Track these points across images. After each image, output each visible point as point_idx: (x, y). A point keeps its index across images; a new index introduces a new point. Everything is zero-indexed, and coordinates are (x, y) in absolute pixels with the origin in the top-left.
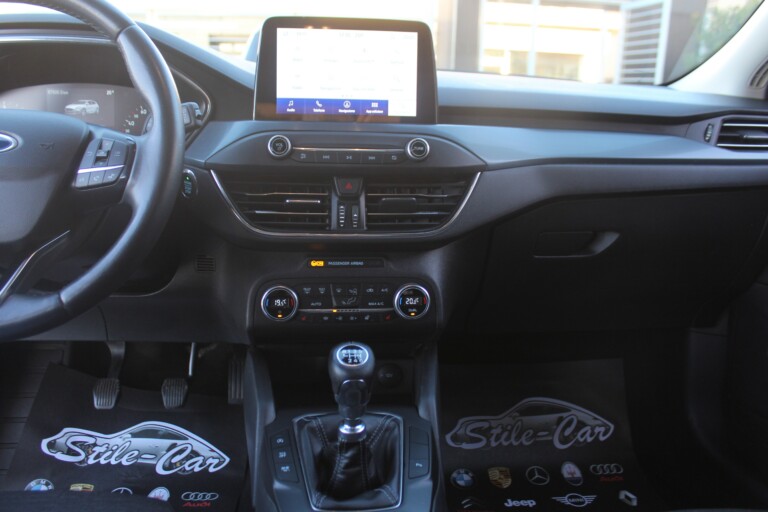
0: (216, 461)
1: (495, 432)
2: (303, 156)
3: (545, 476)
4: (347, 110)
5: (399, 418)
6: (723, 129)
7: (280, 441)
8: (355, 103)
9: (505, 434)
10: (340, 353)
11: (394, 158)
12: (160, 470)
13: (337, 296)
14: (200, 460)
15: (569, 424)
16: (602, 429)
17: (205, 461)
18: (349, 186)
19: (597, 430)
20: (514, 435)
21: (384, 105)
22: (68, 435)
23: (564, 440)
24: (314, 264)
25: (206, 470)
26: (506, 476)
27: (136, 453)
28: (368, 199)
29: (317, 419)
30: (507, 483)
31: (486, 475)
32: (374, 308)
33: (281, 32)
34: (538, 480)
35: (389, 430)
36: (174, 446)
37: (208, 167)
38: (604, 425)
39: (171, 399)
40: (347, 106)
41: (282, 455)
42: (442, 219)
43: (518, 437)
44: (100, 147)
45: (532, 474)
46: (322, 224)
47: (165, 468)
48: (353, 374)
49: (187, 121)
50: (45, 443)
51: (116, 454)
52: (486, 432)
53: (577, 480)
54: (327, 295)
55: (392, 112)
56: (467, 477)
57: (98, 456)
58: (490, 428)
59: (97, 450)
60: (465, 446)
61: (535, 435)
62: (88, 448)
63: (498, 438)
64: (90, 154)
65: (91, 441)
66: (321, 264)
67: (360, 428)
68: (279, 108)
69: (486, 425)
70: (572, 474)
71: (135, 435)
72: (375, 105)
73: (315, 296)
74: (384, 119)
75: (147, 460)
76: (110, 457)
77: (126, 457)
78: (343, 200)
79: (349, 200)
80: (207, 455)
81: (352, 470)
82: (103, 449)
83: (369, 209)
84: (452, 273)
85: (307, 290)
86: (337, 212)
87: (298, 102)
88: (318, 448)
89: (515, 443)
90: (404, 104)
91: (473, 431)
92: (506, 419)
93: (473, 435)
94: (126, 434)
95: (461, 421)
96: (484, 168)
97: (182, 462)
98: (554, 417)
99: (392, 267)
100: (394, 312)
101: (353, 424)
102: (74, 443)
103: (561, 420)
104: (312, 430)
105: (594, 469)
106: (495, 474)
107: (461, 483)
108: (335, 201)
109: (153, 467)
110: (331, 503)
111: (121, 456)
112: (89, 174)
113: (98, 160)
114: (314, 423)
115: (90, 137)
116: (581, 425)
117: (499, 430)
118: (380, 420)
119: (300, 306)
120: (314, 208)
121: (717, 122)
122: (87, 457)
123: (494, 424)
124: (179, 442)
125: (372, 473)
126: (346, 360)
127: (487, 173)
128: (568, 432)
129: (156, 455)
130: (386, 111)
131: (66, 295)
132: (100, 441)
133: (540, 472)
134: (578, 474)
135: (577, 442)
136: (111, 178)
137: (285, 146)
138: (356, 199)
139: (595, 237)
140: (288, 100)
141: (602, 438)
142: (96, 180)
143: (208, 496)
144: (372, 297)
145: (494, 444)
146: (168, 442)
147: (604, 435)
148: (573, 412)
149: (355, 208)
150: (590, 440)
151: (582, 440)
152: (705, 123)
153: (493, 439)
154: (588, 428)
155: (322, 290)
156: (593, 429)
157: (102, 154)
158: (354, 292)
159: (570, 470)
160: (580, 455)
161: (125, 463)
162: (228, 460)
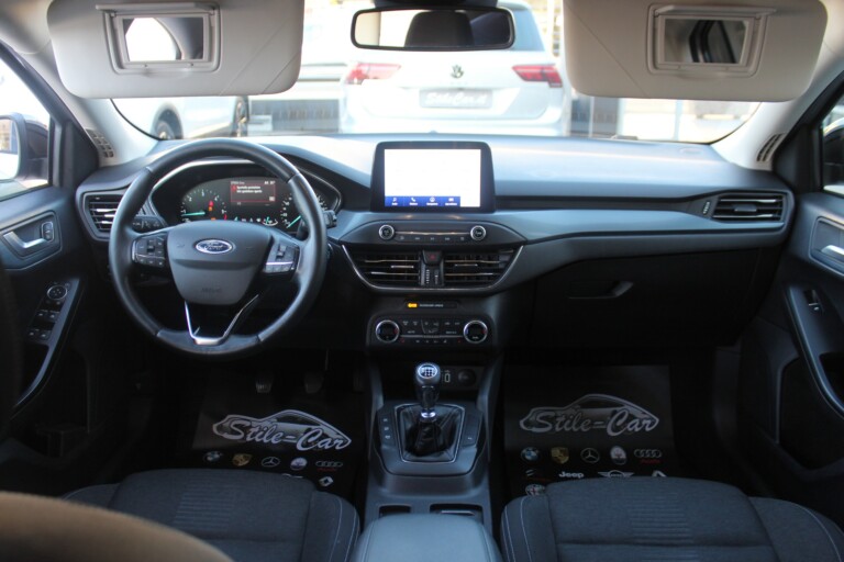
0: (341, 442)
1: (560, 420)
2: (402, 238)
3: (596, 455)
4: (432, 203)
5: (462, 408)
6: (720, 204)
7: (385, 420)
8: (437, 199)
9: (568, 422)
10: (421, 370)
11: (462, 239)
12: (299, 447)
13: (425, 326)
14: (329, 440)
15: (621, 416)
16: (649, 422)
17: (332, 441)
18: (433, 257)
19: (644, 422)
20: (575, 423)
21: (457, 200)
22: (232, 420)
23: (616, 429)
24: (410, 305)
25: (334, 447)
26: (565, 455)
27: (282, 434)
28: (446, 265)
29: (409, 407)
30: (564, 460)
31: (550, 453)
32: (450, 335)
33: (388, 152)
34: (590, 459)
35: (455, 415)
36: (309, 430)
37: (340, 243)
38: (651, 419)
39: (311, 387)
40: (432, 200)
41: (386, 429)
42: (495, 278)
43: (578, 425)
44: (279, 250)
45: (586, 454)
46: (414, 281)
47: (303, 446)
48: (428, 383)
49: (328, 223)
50: (215, 426)
51: (267, 435)
52: (552, 420)
53: (622, 461)
54: (419, 327)
55: (463, 205)
56: (534, 454)
57: (254, 435)
58: (556, 417)
59: (253, 430)
60: (535, 430)
61: (592, 424)
62: (245, 429)
63: (561, 425)
64: (273, 253)
65: (248, 424)
66: (415, 305)
67: (433, 414)
68: (386, 204)
69: (552, 414)
70: (619, 456)
71: (281, 420)
72: (451, 200)
73: (411, 327)
74: (458, 210)
75: (290, 439)
76: (262, 436)
77: (274, 437)
78: (429, 265)
79: (432, 266)
80: (333, 437)
81: (429, 439)
82: (256, 430)
83: (446, 271)
84: (505, 313)
85: (405, 323)
86: (424, 275)
87: (399, 199)
88: (409, 426)
89: (575, 430)
90: (471, 198)
91: (541, 418)
92: (570, 410)
93: (542, 421)
94: (273, 418)
95: (533, 410)
96: (526, 243)
97: (315, 442)
98: (609, 410)
99: (462, 309)
100: (464, 338)
101: (430, 412)
102: (236, 426)
103: (615, 412)
104: (406, 414)
105: (638, 453)
106: (556, 453)
107: (528, 457)
108: (424, 266)
109: (295, 445)
110: (414, 458)
111: (270, 436)
112: (273, 265)
113: (278, 258)
114: (407, 410)
115: (272, 241)
116: (632, 417)
117: (563, 419)
118: (450, 409)
119: (401, 333)
120: (409, 271)
121: (715, 199)
122: (245, 436)
123: (559, 413)
124: (313, 427)
125: (441, 442)
126: (423, 374)
127: (528, 246)
128: (620, 423)
129: (296, 435)
130: (459, 203)
131: (263, 335)
132: (254, 424)
133: (593, 453)
134: (623, 456)
135: (627, 430)
136: (286, 269)
137: (390, 232)
138: (438, 265)
139: (616, 284)
140: (392, 198)
141: (648, 429)
142: (277, 270)
143: (335, 464)
144: (450, 328)
145: (558, 429)
146: (305, 427)
147: (650, 426)
148: (626, 407)
149: (437, 271)
150: (637, 430)
151: (630, 429)
152: (703, 200)
153: (557, 425)
154: (637, 420)
155: (415, 323)
156: (641, 422)
157: (280, 254)
158: (437, 324)
159: (617, 453)
160: (627, 441)
161: (274, 442)
162: (350, 441)
